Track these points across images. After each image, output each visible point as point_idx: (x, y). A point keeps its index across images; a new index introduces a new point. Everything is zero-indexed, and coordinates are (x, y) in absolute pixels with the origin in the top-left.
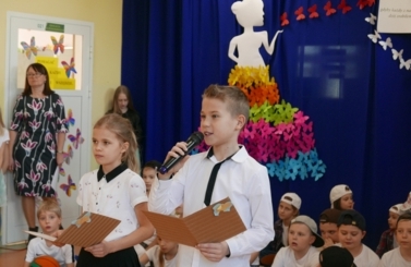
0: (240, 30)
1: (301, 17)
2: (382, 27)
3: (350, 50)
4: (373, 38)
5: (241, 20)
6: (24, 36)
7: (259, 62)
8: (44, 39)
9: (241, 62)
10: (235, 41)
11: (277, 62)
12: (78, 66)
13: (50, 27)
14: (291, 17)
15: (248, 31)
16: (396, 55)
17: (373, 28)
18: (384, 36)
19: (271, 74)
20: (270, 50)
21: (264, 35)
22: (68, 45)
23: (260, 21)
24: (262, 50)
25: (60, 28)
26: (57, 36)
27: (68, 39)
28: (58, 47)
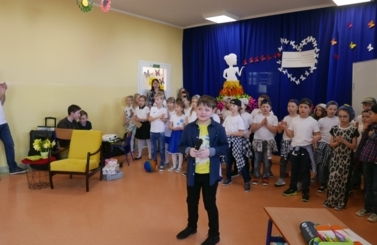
0: (227, 67)
1: (252, 61)
2: (284, 65)
3: (269, 73)
4: (280, 70)
5: (228, 63)
6: (145, 69)
7: (235, 79)
8: (152, 70)
9: (228, 79)
10: (226, 71)
11: (242, 79)
12: (165, 81)
13: (155, 66)
14: (248, 61)
15: (231, 67)
16: (289, 76)
17: (280, 66)
18: (284, 69)
19: (240, 83)
20: (240, 74)
21: (237, 68)
22: (161, 73)
23: (235, 63)
24: (237, 74)
25: (158, 66)
26: (157, 69)
27: (161, 70)
28: (158, 73)
